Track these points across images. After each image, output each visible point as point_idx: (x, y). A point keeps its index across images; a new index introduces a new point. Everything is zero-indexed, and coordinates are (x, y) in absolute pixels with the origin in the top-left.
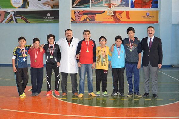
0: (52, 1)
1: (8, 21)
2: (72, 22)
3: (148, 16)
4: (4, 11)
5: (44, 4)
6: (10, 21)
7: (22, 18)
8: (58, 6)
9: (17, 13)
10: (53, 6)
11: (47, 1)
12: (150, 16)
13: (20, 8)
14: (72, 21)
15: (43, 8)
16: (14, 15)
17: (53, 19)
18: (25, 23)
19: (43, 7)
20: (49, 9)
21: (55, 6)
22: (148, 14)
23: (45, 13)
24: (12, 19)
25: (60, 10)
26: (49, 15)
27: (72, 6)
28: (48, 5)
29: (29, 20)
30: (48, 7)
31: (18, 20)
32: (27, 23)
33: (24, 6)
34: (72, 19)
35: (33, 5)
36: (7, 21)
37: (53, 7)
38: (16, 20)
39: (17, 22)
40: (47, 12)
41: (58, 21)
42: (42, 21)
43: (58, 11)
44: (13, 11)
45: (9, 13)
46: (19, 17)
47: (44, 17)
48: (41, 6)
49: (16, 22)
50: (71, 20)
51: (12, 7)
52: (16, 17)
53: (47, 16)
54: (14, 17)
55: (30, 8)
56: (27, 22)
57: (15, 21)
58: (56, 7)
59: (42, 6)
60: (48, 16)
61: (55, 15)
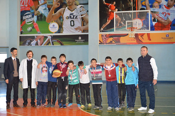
0: (83, 27)
1: (46, 44)
2: (100, 44)
3: (168, 37)
4: (43, 36)
5: (76, 29)
6: (48, 44)
7: (58, 41)
8: (88, 30)
9: (54, 37)
10: (84, 30)
11: (79, 27)
12: (169, 37)
13: (56, 33)
14: (100, 43)
15: (75, 33)
16: (51, 39)
17: (83, 41)
18: (60, 45)
19: (75, 32)
20: (80, 33)
21: (85, 30)
22: (167, 36)
23: (76, 37)
24: (49, 42)
25: (90, 34)
26: (80, 38)
27: (100, 30)
28: (79, 30)
29: (63, 42)
30: (79, 31)
31: (54, 43)
32: (61, 45)
33: (59, 31)
34: (100, 41)
35: (67, 30)
37: (84, 31)
38: (52, 42)
39: (54, 45)
40: (79, 36)
41: (88, 43)
42: (73, 44)
43: (88, 35)
44: (50, 36)
45: (47, 37)
46: (55, 41)
47: (76, 40)
48: (73, 31)
49: (53, 45)
50: (99, 42)
51: (50, 32)
52: (53, 40)
53: (78, 39)
54: (52, 40)
55: (65, 33)
56: (62, 44)
57: (52, 44)
58: (86, 31)
59: (74, 31)
60: (79, 39)
61: (85, 39)
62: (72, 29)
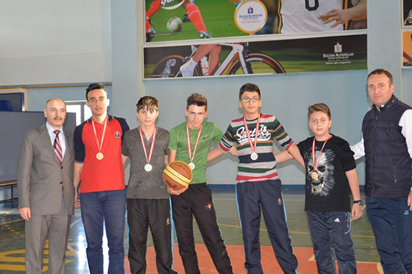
0: (346, 10)
1: (227, 69)
2: (405, 64)
4: (218, 45)
5: (325, 19)
6: (233, 71)
7: (266, 60)
8: (365, 21)
9: (251, 48)
10: (350, 22)
11: (333, 12)
13: (258, 33)
14: (407, 61)
15: (321, 31)
16: (243, 53)
17: (350, 58)
18: (272, 73)
19: (320, 28)
20: (339, 32)
21: (356, 22)
23: (326, 44)
24: (238, 65)
25: (373, 34)
26: (338, 49)
27: (404, 19)
28: (335, 22)
29: (284, 64)
30: (334, 26)
31: (253, 66)
32: (277, 72)
33: (269, 29)
34: (405, 55)
35: (295, 24)
36: (226, 71)
37: (350, 25)
38: (248, 65)
39: (252, 73)
40: (333, 40)
41: (366, 63)
42: (319, 66)
43: (366, 35)
44: (241, 44)
45: (230, 48)
46: (256, 59)
47: (325, 56)
48: (315, 25)
49: (250, 72)
50: (403, 60)
51: (239, 32)
52: (249, 57)
53: (332, 51)
54: (245, 59)
55: (287, 33)
56: (278, 70)
57: (245, 70)
58: (357, 25)
59: (318, 25)
60: (336, 51)
61: (356, 48)
62: (312, 20)
